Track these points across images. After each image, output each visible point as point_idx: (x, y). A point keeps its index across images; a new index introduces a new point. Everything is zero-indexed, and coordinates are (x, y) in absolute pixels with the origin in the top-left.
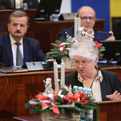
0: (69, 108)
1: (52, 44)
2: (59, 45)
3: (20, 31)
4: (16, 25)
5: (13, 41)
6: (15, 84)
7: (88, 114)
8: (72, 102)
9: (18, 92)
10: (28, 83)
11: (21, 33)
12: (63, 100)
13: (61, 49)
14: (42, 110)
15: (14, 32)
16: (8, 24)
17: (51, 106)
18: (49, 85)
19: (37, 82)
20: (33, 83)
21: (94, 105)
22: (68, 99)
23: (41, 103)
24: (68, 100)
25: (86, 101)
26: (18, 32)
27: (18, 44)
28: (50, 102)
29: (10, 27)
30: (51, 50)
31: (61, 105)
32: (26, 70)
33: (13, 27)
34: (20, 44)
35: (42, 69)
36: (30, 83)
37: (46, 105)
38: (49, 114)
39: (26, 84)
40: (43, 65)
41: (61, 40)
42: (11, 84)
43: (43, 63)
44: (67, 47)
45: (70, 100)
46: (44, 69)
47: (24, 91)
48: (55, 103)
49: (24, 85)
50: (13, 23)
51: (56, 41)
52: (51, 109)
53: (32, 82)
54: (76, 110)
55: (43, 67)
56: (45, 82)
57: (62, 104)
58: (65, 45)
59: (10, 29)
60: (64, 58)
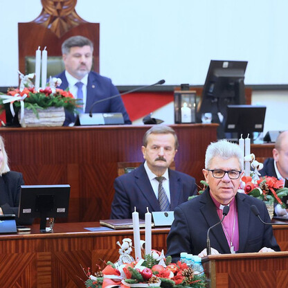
3: (164, 157)
4: (156, 147)
5: (151, 176)
11: (165, 161)
15: (154, 160)
16: (143, 147)
17: (120, 284)
18: (126, 250)
24: (151, 276)
26: (161, 159)
27: (159, 179)
29: (147, 151)
31: (138, 282)
33: (152, 151)
34: (164, 179)
37: (112, 282)
45: (153, 276)
50: (152, 145)
56: (119, 245)
57: (140, 281)
59: (147, 155)
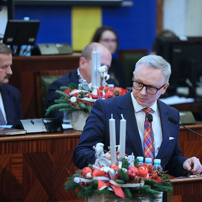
0: (138, 189)
1: (57, 91)
2: (68, 93)
6: (9, 153)
7: (156, 198)
8: (140, 179)
9: (13, 166)
10: (27, 152)
12: (127, 176)
13: (73, 100)
14: (98, 191)
17: (110, 185)
18: (101, 153)
19: (39, 151)
20: (34, 152)
21: (168, 184)
22: (134, 175)
23: (97, 181)
24: (134, 177)
25: (159, 177)
28: (108, 179)
30: (56, 101)
31: (125, 183)
32: (23, 132)
35: (45, 130)
36: (30, 152)
38: (105, 198)
39: (23, 154)
40: (45, 124)
41: (70, 85)
42: (3, 153)
43: (45, 121)
44: (82, 97)
45: (136, 177)
46: (48, 131)
47: (21, 165)
48: (117, 181)
49: (21, 155)
51: (61, 87)
52: (110, 189)
53: (32, 150)
54: (147, 191)
55: (46, 128)
58: (80, 93)
60: (76, 113)
